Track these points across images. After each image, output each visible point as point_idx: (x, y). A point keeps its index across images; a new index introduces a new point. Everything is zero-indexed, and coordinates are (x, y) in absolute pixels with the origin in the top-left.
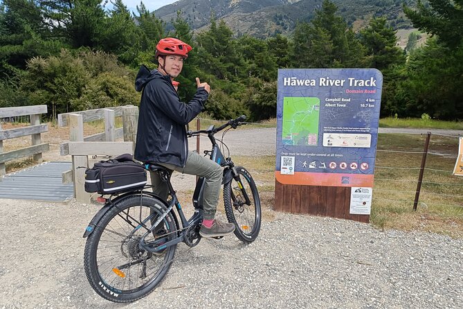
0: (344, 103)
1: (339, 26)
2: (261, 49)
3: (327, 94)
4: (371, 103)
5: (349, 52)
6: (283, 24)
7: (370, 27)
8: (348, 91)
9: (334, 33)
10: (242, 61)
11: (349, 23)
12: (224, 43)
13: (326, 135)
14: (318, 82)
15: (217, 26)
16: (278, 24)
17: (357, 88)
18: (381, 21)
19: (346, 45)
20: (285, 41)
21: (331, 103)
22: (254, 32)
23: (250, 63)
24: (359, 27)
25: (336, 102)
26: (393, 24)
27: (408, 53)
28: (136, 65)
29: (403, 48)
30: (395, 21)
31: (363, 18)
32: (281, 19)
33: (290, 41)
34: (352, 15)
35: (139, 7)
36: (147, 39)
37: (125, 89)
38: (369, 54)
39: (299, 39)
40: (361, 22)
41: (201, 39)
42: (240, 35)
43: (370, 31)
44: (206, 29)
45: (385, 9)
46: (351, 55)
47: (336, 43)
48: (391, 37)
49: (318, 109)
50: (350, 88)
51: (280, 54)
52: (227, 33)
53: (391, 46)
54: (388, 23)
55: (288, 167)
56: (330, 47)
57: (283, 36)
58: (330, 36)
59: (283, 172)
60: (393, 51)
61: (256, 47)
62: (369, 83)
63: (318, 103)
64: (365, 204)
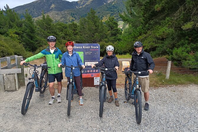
0: (90, 53)
1: (97, 19)
2: (66, 28)
3: (85, 51)
4: (98, 53)
5: (101, 30)
6: (75, 17)
7: (109, 20)
8: (91, 50)
9: (95, 22)
10: (58, 33)
11: (101, 18)
12: (50, 25)
13: (86, 63)
14: (82, 47)
15: (46, 17)
16: (73, 17)
17: (93, 49)
18: (112, 18)
19: (100, 27)
20: (76, 25)
21: (87, 53)
22: (62, 20)
23: (61, 34)
24: (105, 20)
25: (88, 53)
26: (117, 19)
27: (123, 30)
28: (7, 35)
29: (121, 28)
30: (118, 17)
31: (106, 16)
32: (74, 15)
33: (78, 24)
34: (102, 15)
35: (6, 7)
36: (11, 22)
38: (109, 30)
39: (82, 24)
40: (106, 17)
41: (38, 23)
42: (56, 21)
43: (109, 22)
44: (40, 18)
45: (114, 13)
46: (102, 31)
47: (96, 26)
48: (116, 24)
49: (83, 55)
50: (92, 49)
51: (74, 30)
52: (50, 21)
53: (116, 28)
54: (115, 18)
56: (94, 28)
57: (75, 22)
58: (94, 23)
60: (117, 30)
61: (63, 27)
62: (96, 47)
63: (83, 53)
64: (98, 82)
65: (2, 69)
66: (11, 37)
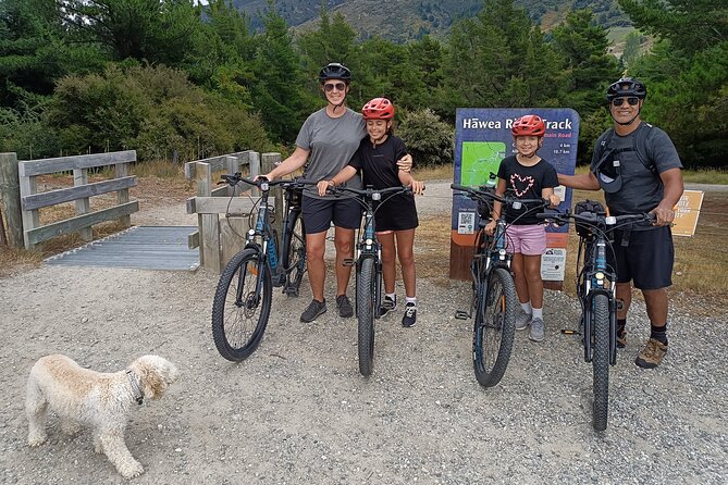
1: (519, 24)
2: (400, 59)
4: (566, 149)
5: (535, 64)
6: (432, 19)
7: (566, 25)
9: (512, 35)
10: (370, 78)
11: (536, 17)
12: (343, 50)
14: (503, 125)
15: (331, 22)
16: (425, 18)
17: (550, 131)
18: (584, 16)
19: (530, 53)
20: (436, 48)
22: (387, 32)
23: (382, 81)
24: (551, 24)
26: (603, 20)
27: (626, 64)
28: (214, 85)
29: (618, 55)
30: (607, 13)
31: (556, 10)
32: (429, 11)
33: (445, 45)
34: (540, 4)
36: (222, 44)
37: (204, 123)
38: (566, 67)
39: (460, 45)
40: (555, 15)
41: (306, 43)
42: (364, 35)
43: (567, 32)
44: (314, 26)
46: (537, 68)
47: (515, 50)
48: (599, 40)
51: (429, 67)
52: (347, 34)
53: (599, 55)
54: (596, 17)
55: (467, 225)
56: (506, 56)
57: (432, 38)
58: (505, 39)
59: (460, 231)
60: (603, 63)
61: (390, 57)
62: (563, 125)
63: (504, 149)
64: (557, 267)
65: (214, 194)
66: (225, 91)
